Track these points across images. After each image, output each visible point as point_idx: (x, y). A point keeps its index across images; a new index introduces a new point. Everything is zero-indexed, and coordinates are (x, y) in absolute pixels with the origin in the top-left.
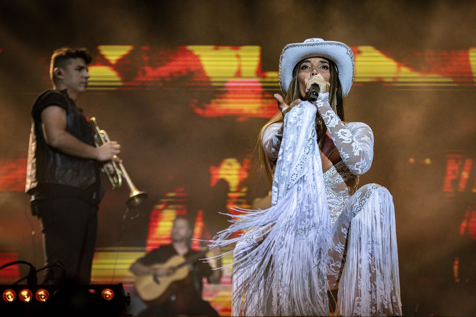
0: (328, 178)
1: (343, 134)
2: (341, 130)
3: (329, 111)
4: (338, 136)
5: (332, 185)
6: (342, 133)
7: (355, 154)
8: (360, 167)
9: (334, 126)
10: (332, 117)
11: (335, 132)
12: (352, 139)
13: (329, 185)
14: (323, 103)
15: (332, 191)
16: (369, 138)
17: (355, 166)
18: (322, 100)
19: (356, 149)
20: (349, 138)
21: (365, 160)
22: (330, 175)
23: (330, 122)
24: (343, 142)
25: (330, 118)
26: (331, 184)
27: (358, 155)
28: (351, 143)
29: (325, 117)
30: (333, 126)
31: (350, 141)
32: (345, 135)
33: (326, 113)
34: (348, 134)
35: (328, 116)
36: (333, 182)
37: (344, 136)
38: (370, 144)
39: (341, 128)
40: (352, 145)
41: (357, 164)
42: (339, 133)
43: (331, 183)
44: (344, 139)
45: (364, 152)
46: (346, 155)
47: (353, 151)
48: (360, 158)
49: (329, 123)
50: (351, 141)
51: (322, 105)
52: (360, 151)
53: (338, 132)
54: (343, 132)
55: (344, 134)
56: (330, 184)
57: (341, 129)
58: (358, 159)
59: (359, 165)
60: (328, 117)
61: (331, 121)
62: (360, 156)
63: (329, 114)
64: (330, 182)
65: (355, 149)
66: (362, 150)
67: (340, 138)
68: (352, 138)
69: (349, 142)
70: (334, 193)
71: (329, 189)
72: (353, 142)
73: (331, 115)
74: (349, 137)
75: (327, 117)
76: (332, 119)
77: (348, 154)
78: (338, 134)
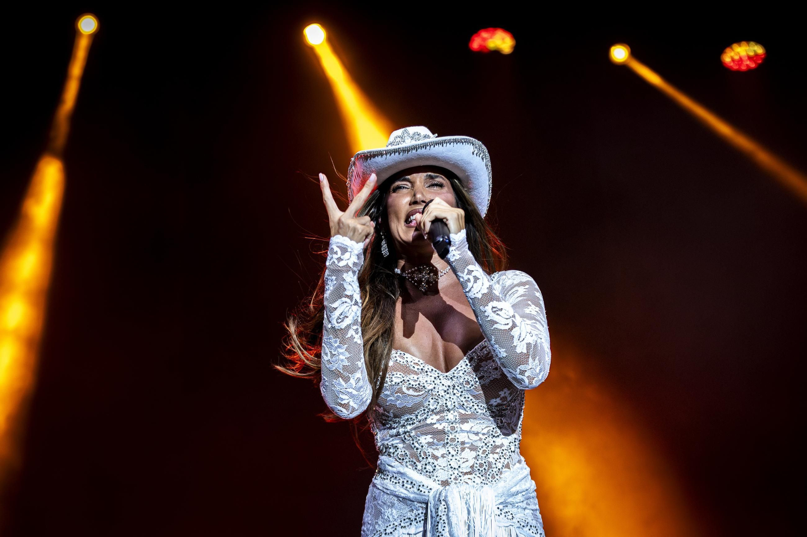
0: (462, 375)
1: (496, 310)
2: (491, 304)
3: (471, 267)
4: (486, 314)
5: (472, 388)
6: (494, 310)
7: (518, 350)
8: (527, 374)
9: (479, 296)
10: (476, 279)
11: (481, 307)
12: (513, 321)
13: (466, 389)
14: (459, 252)
15: (474, 400)
16: (537, 309)
17: (518, 371)
18: (457, 246)
19: (521, 339)
20: (507, 319)
21: (537, 361)
22: (466, 369)
23: (472, 287)
24: (495, 326)
25: (472, 280)
26: (470, 387)
27: (525, 351)
28: (511, 329)
29: (463, 278)
30: (477, 295)
31: (508, 324)
32: (499, 312)
33: (466, 271)
34: (506, 312)
35: (468, 276)
36: (473, 383)
37: (498, 314)
38: (541, 321)
39: (492, 300)
40: (512, 333)
41: (522, 367)
42: (488, 309)
43: (470, 385)
44: (498, 321)
45: (536, 345)
46: (500, 351)
47: (515, 344)
48: (529, 357)
49: (470, 290)
50: (511, 325)
51: (458, 257)
52: (529, 345)
53: (486, 307)
54: (495, 308)
55: (497, 312)
56: (468, 386)
57: (491, 302)
58: (523, 359)
59: (526, 371)
60: (469, 279)
61: (475, 285)
62: (527, 355)
63: (470, 272)
64: (468, 383)
65: (519, 340)
66: (531, 342)
67: (489, 319)
68: (513, 319)
69: (507, 327)
70: (478, 406)
71: (468, 398)
72: (514, 326)
73: (473, 274)
74: (508, 317)
75: (466, 278)
76: (475, 282)
77: (505, 350)
78: (485, 311)
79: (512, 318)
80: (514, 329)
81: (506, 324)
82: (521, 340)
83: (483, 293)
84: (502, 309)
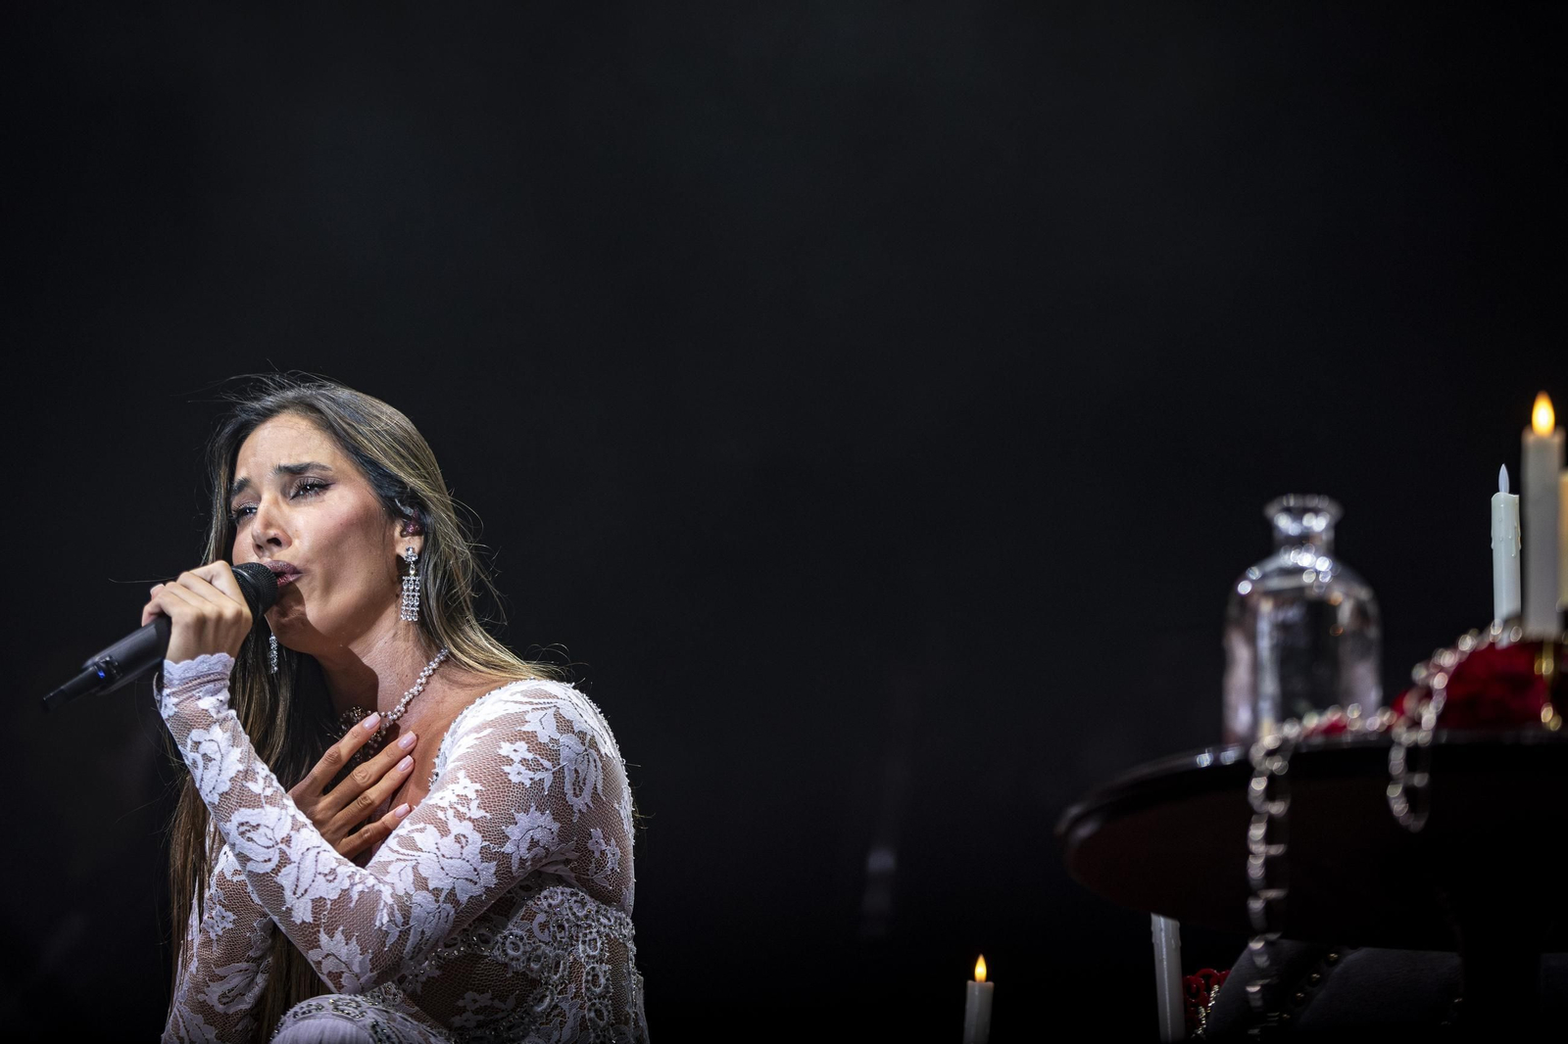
1: (245, 830)
2: (237, 817)
3: (196, 735)
4: (228, 843)
6: (242, 829)
7: (298, 918)
9: (217, 797)
10: (207, 760)
12: (282, 852)
19: (300, 891)
20: (268, 848)
21: (338, 937)
23: (202, 779)
27: (309, 919)
28: (277, 870)
30: (211, 797)
31: (270, 860)
32: (252, 834)
33: (189, 743)
34: (265, 831)
35: (194, 754)
37: (250, 839)
39: (239, 806)
40: (280, 880)
44: (251, 856)
47: (289, 904)
48: (319, 931)
50: (276, 860)
52: (316, 903)
53: (228, 824)
54: (244, 823)
55: (248, 835)
57: (238, 812)
58: (309, 936)
59: (321, 963)
60: (195, 761)
61: (207, 774)
62: (316, 924)
63: (195, 745)
65: (295, 893)
66: (321, 896)
68: (284, 846)
69: (272, 865)
72: (284, 861)
73: (202, 749)
74: (270, 843)
75: (191, 757)
76: (206, 767)
79: (281, 846)
80: (283, 870)
81: (265, 861)
82: (299, 894)
83: (220, 792)
84: (258, 825)
